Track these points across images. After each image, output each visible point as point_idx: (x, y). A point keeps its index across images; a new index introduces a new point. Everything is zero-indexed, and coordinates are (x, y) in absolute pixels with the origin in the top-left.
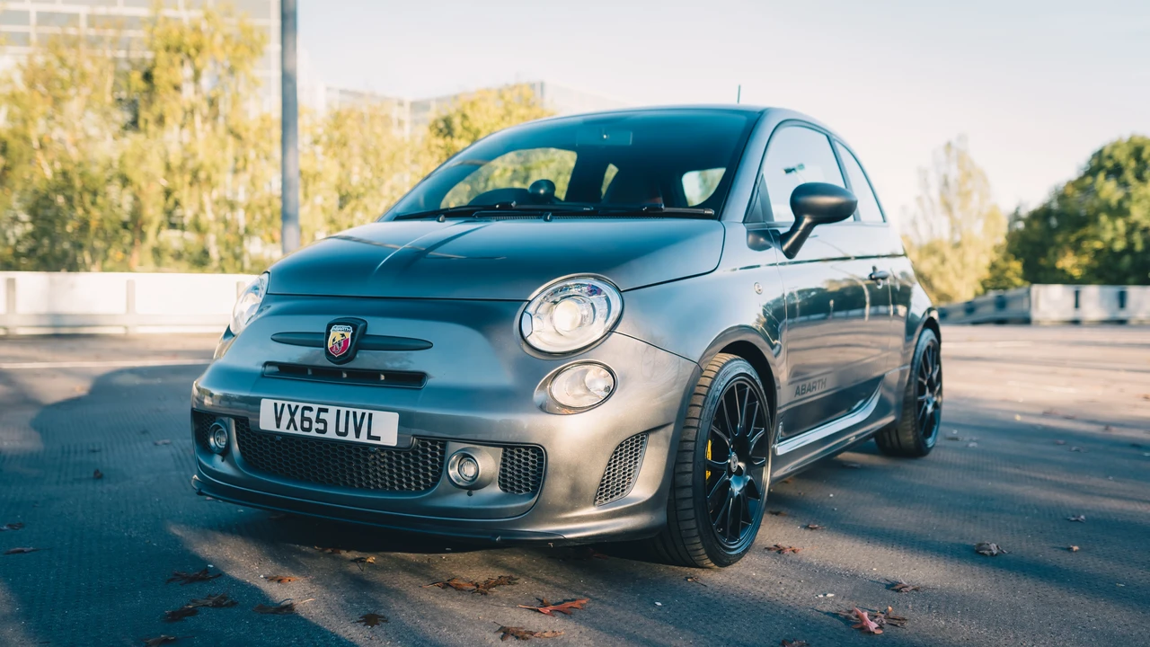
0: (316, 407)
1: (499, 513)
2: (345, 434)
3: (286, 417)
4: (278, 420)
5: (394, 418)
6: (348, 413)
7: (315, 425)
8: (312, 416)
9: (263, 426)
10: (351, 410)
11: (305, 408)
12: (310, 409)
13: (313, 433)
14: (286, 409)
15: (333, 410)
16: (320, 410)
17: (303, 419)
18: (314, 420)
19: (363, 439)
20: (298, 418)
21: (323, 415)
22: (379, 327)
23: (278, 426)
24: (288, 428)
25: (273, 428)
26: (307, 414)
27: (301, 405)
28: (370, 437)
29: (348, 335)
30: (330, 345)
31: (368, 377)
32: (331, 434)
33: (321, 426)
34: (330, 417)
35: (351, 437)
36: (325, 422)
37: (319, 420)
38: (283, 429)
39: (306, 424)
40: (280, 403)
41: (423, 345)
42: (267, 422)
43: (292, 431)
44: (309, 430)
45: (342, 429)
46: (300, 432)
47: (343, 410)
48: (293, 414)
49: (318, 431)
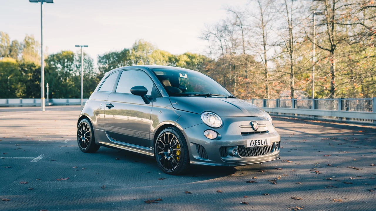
0: (257, 140)
4: (251, 144)
6: (263, 140)
9: (248, 146)
13: (258, 146)
14: (252, 142)
15: (260, 140)
17: (256, 143)
19: (266, 145)
21: (259, 142)
25: (250, 146)
26: (256, 142)
27: (255, 140)
28: (267, 144)
29: (257, 125)
32: (261, 145)
33: (259, 144)
35: (264, 145)
36: (259, 143)
37: (258, 143)
38: (252, 146)
39: (256, 144)
41: (266, 125)
43: (254, 146)
44: (257, 145)
45: (262, 144)
46: (255, 146)
48: (254, 142)
49: (258, 145)
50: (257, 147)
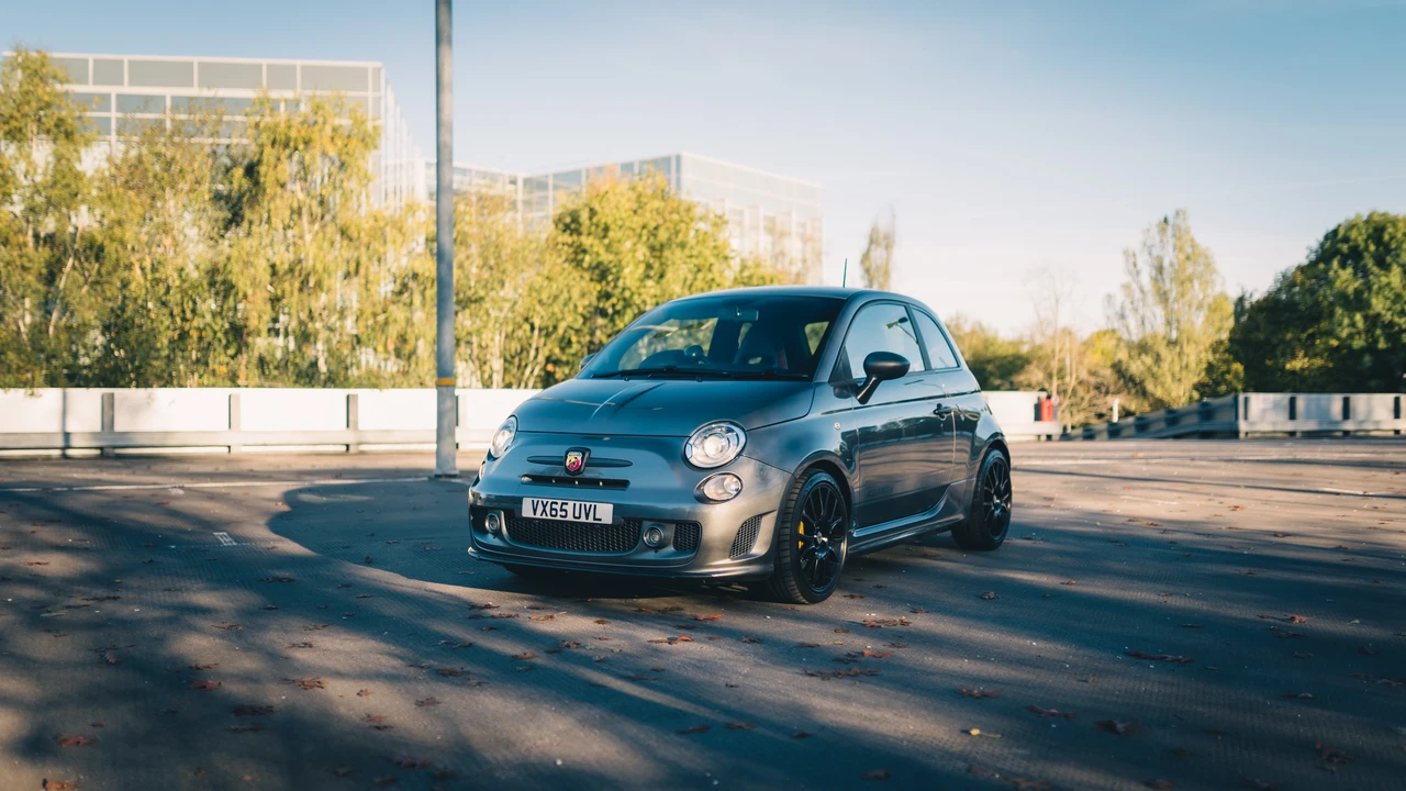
0: (560, 502)
1: (674, 562)
2: (579, 518)
3: (540, 509)
4: (535, 511)
5: (610, 507)
6: (581, 505)
7: (559, 513)
8: (558, 507)
9: (524, 515)
10: (583, 503)
11: (552, 503)
12: (556, 503)
13: (558, 518)
14: (540, 506)
15: (571, 503)
16: (563, 504)
17: (552, 509)
18: (559, 510)
19: (591, 520)
20: (548, 509)
21: (564, 507)
22: (599, 452)
23: (534, 514)
24: (542, 515)
25: (532, 516)
26: (554, 506)
27: (550, 501)
28: (595, 519)
29: (579, 458)
30: (568, 464)
31: (593, 483)
32: (570, 518)
33: (563, 513)
34: (569, 507)
35: (583, 519)
36: (566, 511)
37: (562, 510)
38: (538, 516)
39: (554, 513)
40: (536, 500)
41: (628, 464)
42: (527, 512)
43: (544, 517)
44: (556, 516)
45: (577, 515)
46: (549, 517)
47: (578, 504)
48: (544, 507)
49: (561, 516)
50: (559, 522)
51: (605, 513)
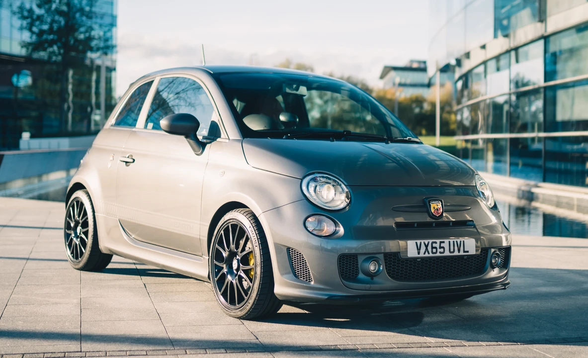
0: (438, 242)
2: (454, 251)
3: (423, 249)
6: (454, 242)
7: (439, 250)
8: (437, 245)
9: (410, 255)
10: (455, 240)
11: (433, 243)
12: (436, 243)
13: (438, 254)
14: (423, 245)
15: (447, 241)
16: (441, 242)
17: (433, 248)
18: (438, 247)
19: (462, 253)
20: (430, 248)
21: (442, 245)
23: (419, 253)
24: (424, 254)
25: (416, 255)
26: (434, 245)
27: (431, 241)
28: (464, 252)
29: (440, 205)
32: (447, 253)
33: (442, 250)
34: (446, 245)
35: (456, 253)
36: (443, 248)
37: (440, 247)
38: (422, 255)
39: (434, 250)
40: (418, 242)
41: (468, 208)
42: (412, 252)
43: (427, 255)
44: (436, 253)
45: (452, 250)
46: (431, 255)
47: (452, 241)
48: (427, 246)
49: (440, 253)
50: (438, 258)
51: (470, 246)
